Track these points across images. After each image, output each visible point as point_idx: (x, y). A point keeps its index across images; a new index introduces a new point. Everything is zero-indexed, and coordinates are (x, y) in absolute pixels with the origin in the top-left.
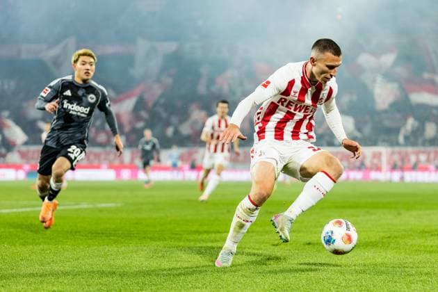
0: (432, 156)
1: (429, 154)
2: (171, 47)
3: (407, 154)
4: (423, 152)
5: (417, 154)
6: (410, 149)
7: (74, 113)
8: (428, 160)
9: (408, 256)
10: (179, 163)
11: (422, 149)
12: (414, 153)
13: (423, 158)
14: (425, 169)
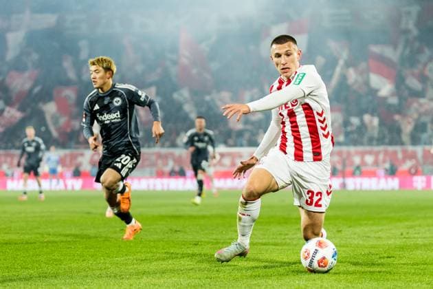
0: (381, 157)
1: (377, 154)
2: (50, 20)
3: (349, 154)
4: (370, 153)
5: (363, 154)
6: (352, 149)
7: (108, 122)
8: (376, 163)
9: (350, 285)
10: (60, 169)
11: (368, 148)
12: (357, 153)
13: (369, 159)
14: (372, 174)
